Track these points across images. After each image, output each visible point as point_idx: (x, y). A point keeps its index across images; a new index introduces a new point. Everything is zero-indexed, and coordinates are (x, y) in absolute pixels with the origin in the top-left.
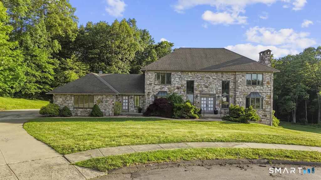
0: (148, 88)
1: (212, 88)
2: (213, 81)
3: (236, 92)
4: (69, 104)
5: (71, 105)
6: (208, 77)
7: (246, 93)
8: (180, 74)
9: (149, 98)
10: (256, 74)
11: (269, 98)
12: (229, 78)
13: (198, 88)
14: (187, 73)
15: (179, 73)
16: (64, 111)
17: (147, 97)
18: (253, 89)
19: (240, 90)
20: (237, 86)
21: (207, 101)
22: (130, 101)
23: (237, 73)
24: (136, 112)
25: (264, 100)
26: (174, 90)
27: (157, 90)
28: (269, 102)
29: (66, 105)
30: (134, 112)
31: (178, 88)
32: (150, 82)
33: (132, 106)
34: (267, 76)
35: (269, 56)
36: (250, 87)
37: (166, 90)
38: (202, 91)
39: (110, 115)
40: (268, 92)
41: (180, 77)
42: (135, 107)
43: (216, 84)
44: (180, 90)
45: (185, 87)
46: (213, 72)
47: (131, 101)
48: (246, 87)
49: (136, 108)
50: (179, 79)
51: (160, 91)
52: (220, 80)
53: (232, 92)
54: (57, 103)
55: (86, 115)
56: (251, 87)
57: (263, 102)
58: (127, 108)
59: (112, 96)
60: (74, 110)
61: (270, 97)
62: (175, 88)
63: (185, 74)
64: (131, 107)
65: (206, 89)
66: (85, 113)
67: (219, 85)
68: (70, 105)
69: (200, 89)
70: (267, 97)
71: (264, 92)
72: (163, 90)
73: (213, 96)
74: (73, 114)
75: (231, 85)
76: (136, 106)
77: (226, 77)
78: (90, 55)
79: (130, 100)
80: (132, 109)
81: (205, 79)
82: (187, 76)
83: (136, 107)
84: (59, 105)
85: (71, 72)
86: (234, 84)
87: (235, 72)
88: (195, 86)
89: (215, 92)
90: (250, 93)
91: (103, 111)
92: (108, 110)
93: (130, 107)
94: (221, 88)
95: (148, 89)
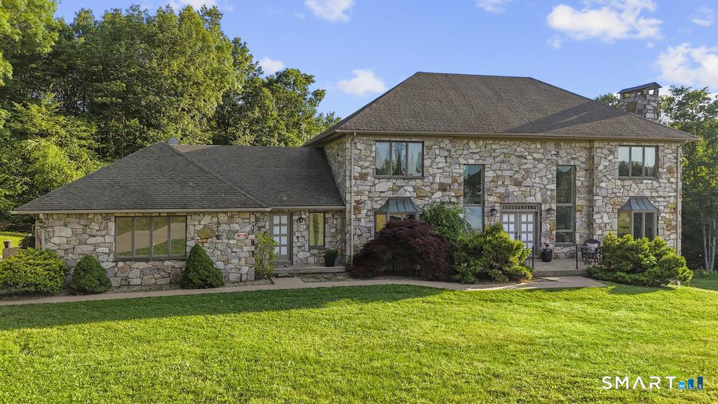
0: (355, 189)
1: (533, 186)
2: (534, 167)
3: (595, 198)
4: (96, 245)
5: (107, 250)
6: (521, 156)
7: (620, 200)
8: (449, 147)
9: (359, 220)
10: (641, 148)
11: (672, 213)
12: (574, 159)
13: (496, 187)
14: (465, 141)
15: (446, 143)
16: (82, 273)
17: (353, 217)
18: (636, 188)
19: (604, 192)
20: (596, 180)
21: (518, 223)
22: (295, 230)
23: (596, 145)
24: (316, 264)
25: (660, 218)
26: (433, 194)
27: (382, 195)
28: (674, 223)
29: (87, 249)
30: (307, 264)
31: (443, 188)
32: (363, 171)
33: (304, 245)
34: (668, 151)
35: (654, 101)
36: (627, 183)
37: (408, 194)
38: (506, 195)
39: (244, 279)
40: (670, 197)
41: (447, 153)
42: (311, 248)
43: (543, 173)
44: (447, 193)
45: (460, 185)
46: (534, 140)
47: (298, 231)
48: (619, 182)
49: (316, 251)
50: (446, 162)
51: (392, 196)
52: (552, 163)
53: (582, 196)
54: (50, 246)
55: (160, 282)
56: (631, 182)
57: (660, 222)
58: (284, 251)
59: (247, 215)
60: (116, 266)
61: (674, 209)
62: (436, 186)
63: (460, 144)
64: (300, 247)
65: (516, 188)
66: (157, 276)
67: (550, 176)
68: (100, 250)
69: (501, 190)
70: (668, 210)
71: (661, 197)
72: (401, 193)
73: (534, 209)
74: (115, 282)
75: (581, 179)
76: (312, 244)
77: (568, 154)
78: (97, 97)
79: (295, 226)
80: (302, 255)
81: (513, 160)
82: (465, 152)
83: (314, 248)
84: (60, 253)
85: (43, 142)
86: (588, 175)
87: (591, 141)
88: (486, 180)
89: (539, 199)
90: (628, 198)
91: (220, 265)
92: (235, 261)
93: (295, 250)
94: (553, 187)
95: (354, 191)
